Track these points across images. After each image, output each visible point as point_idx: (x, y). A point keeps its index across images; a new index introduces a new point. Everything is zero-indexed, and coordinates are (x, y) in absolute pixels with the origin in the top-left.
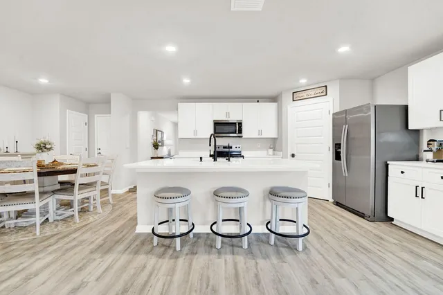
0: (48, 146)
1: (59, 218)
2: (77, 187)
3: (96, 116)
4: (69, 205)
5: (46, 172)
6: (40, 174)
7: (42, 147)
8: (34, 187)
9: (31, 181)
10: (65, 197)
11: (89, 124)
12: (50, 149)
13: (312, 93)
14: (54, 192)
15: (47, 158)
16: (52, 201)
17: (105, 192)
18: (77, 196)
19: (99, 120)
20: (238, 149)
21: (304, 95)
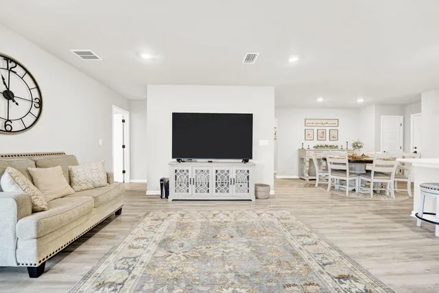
0: (359, 145)
1: (362, 192)
2: (373, 174)
3: (412, 115)
5: (355, 161)
6: (349, 161)
7: (356, 146)
8: (346, 168)
9: (345, 164)
11: (405, 125)
12: (360, 147)
14: (359, 175)
15: (359, 153)
16: (358, 179)
18: (373, 179)
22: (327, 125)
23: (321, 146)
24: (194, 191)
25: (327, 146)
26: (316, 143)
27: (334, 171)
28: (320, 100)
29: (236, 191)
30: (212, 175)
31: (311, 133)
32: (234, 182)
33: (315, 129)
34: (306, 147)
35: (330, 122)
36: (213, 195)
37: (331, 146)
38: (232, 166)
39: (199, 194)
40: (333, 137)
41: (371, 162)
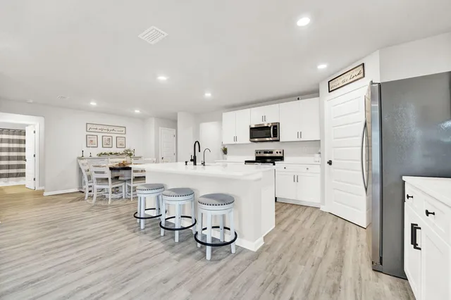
0: (129, 152)
12: (130, 154)
13: (347, 78)
16: (124, 185)
20: (279, 155)
21: (340, 82)
22: (113, 132)
23: (105, 154)
25: (111, 154)
31: (95, 140)
33: (100, 135)
34: (87, 155)
35: (116, 129)
37: (116, 154)
40: (121, 145)
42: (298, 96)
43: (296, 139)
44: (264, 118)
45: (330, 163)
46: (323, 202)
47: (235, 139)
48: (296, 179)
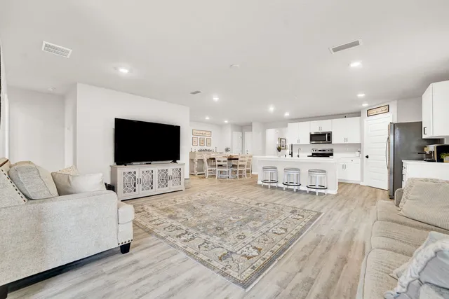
2: (238, 165)
4: (236, 172)
5: (230, 159)
7: (227, 150)
8: (226, 163)
9: (226, 161)
10: (234, 169)
11: (243, 138)
12: (229, 151)
13: (379, 110)
15: (229, 154)
16: (231, 170)
17: (248, 171)
18: (239, 169)
19: (248, 135)
20: (330, 152)
21: (374, 112)
22: (205, 135)
23: (204, 150)
24: (141, 189)
25: (206, 150)
26: (199, 148)
27: (219, 166)
28: (207, 118)
29: (173, 185)
30: (156, 174)
31: (196, 141)
32: (171, 178)
33: (199, 137)
34: (193, 151)
35: (206, 133)
36: (156, 190)
38: (169, 166)
39: (145, 191)
40: (209, 144)
41: (237, 159)
42: (345, 116)
43: (343, 142)
44: (320, 128)
45: (367, 157)
46: (362, 181)
47: (299, 141)
48: (344, 167)
